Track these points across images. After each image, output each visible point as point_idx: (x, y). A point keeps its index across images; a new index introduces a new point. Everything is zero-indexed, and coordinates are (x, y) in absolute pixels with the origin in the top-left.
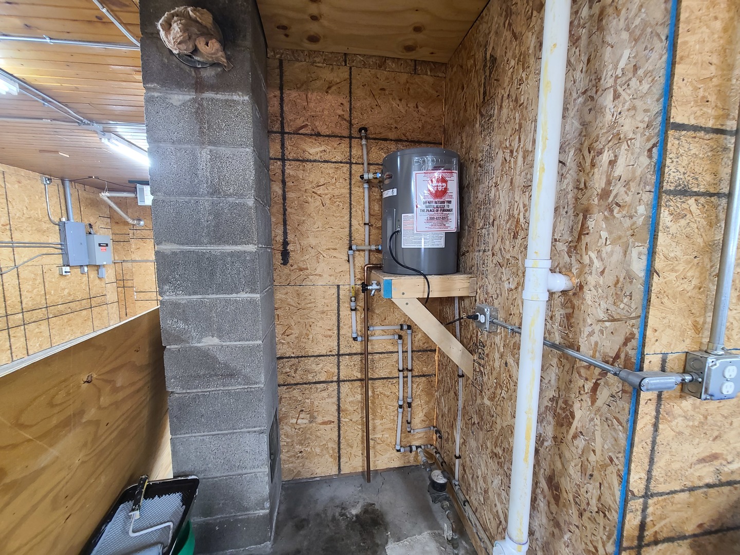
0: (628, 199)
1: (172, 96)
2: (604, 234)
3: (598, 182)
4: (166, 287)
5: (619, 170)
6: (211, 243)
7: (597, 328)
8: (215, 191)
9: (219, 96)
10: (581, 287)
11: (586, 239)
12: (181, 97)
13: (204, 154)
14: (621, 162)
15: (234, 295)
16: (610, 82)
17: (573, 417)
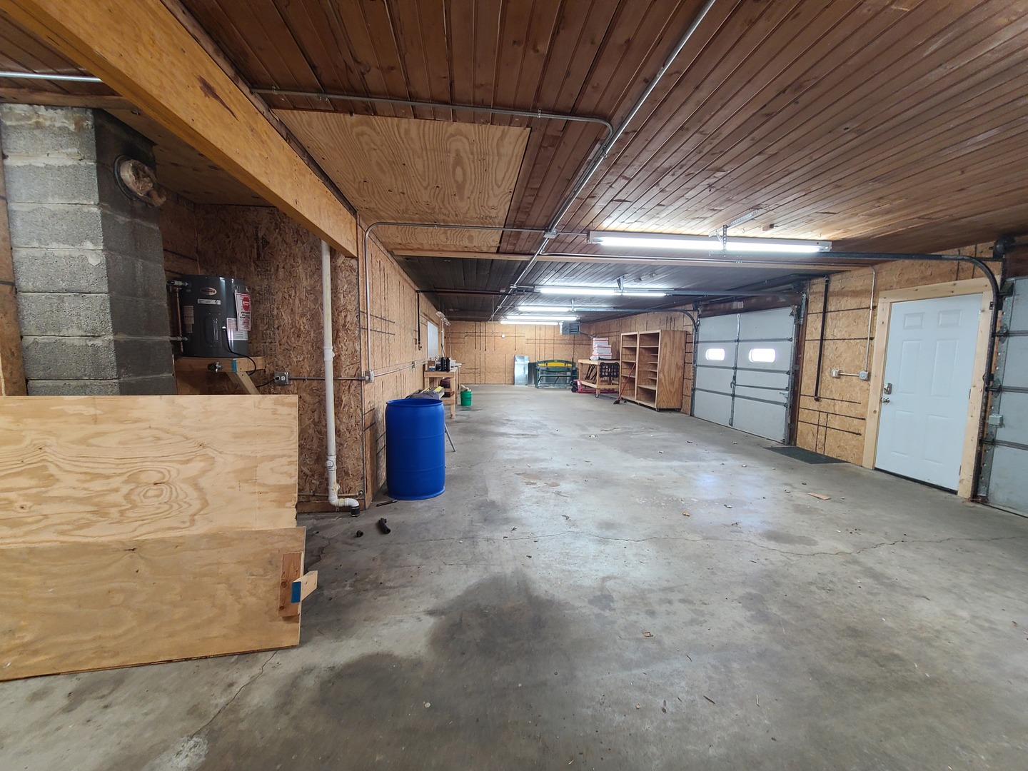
0: (352, 328)
1: (118, 216)
2: (346, 338)
3: (341, 321)
4: (123, 370)
5: (348, 319)
6: (146, 334)
7: (347, 368)
8: (146, 295)
9: (144, 223)
10: (339, 356)
11: (338, 340)
12: (123, 219)
13: (139, 265)
14: (348, 316)
15: (161, 375)
16: (342, 291)
17: (342, 401)
